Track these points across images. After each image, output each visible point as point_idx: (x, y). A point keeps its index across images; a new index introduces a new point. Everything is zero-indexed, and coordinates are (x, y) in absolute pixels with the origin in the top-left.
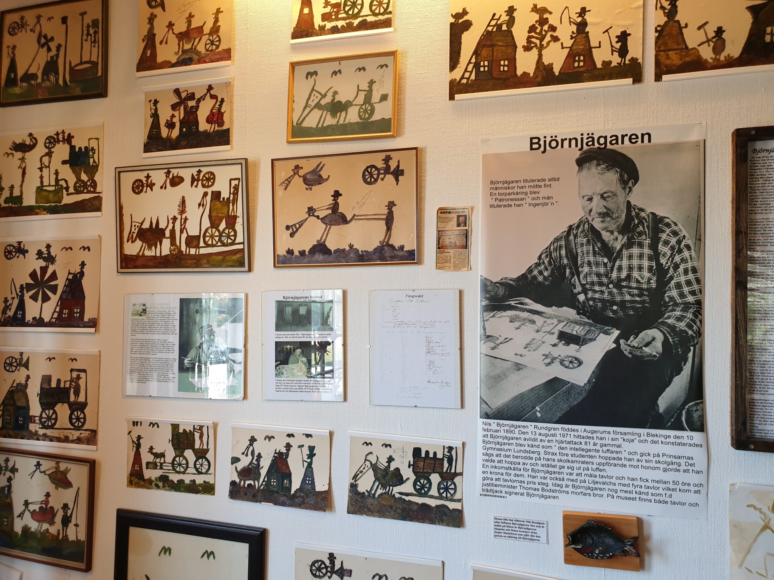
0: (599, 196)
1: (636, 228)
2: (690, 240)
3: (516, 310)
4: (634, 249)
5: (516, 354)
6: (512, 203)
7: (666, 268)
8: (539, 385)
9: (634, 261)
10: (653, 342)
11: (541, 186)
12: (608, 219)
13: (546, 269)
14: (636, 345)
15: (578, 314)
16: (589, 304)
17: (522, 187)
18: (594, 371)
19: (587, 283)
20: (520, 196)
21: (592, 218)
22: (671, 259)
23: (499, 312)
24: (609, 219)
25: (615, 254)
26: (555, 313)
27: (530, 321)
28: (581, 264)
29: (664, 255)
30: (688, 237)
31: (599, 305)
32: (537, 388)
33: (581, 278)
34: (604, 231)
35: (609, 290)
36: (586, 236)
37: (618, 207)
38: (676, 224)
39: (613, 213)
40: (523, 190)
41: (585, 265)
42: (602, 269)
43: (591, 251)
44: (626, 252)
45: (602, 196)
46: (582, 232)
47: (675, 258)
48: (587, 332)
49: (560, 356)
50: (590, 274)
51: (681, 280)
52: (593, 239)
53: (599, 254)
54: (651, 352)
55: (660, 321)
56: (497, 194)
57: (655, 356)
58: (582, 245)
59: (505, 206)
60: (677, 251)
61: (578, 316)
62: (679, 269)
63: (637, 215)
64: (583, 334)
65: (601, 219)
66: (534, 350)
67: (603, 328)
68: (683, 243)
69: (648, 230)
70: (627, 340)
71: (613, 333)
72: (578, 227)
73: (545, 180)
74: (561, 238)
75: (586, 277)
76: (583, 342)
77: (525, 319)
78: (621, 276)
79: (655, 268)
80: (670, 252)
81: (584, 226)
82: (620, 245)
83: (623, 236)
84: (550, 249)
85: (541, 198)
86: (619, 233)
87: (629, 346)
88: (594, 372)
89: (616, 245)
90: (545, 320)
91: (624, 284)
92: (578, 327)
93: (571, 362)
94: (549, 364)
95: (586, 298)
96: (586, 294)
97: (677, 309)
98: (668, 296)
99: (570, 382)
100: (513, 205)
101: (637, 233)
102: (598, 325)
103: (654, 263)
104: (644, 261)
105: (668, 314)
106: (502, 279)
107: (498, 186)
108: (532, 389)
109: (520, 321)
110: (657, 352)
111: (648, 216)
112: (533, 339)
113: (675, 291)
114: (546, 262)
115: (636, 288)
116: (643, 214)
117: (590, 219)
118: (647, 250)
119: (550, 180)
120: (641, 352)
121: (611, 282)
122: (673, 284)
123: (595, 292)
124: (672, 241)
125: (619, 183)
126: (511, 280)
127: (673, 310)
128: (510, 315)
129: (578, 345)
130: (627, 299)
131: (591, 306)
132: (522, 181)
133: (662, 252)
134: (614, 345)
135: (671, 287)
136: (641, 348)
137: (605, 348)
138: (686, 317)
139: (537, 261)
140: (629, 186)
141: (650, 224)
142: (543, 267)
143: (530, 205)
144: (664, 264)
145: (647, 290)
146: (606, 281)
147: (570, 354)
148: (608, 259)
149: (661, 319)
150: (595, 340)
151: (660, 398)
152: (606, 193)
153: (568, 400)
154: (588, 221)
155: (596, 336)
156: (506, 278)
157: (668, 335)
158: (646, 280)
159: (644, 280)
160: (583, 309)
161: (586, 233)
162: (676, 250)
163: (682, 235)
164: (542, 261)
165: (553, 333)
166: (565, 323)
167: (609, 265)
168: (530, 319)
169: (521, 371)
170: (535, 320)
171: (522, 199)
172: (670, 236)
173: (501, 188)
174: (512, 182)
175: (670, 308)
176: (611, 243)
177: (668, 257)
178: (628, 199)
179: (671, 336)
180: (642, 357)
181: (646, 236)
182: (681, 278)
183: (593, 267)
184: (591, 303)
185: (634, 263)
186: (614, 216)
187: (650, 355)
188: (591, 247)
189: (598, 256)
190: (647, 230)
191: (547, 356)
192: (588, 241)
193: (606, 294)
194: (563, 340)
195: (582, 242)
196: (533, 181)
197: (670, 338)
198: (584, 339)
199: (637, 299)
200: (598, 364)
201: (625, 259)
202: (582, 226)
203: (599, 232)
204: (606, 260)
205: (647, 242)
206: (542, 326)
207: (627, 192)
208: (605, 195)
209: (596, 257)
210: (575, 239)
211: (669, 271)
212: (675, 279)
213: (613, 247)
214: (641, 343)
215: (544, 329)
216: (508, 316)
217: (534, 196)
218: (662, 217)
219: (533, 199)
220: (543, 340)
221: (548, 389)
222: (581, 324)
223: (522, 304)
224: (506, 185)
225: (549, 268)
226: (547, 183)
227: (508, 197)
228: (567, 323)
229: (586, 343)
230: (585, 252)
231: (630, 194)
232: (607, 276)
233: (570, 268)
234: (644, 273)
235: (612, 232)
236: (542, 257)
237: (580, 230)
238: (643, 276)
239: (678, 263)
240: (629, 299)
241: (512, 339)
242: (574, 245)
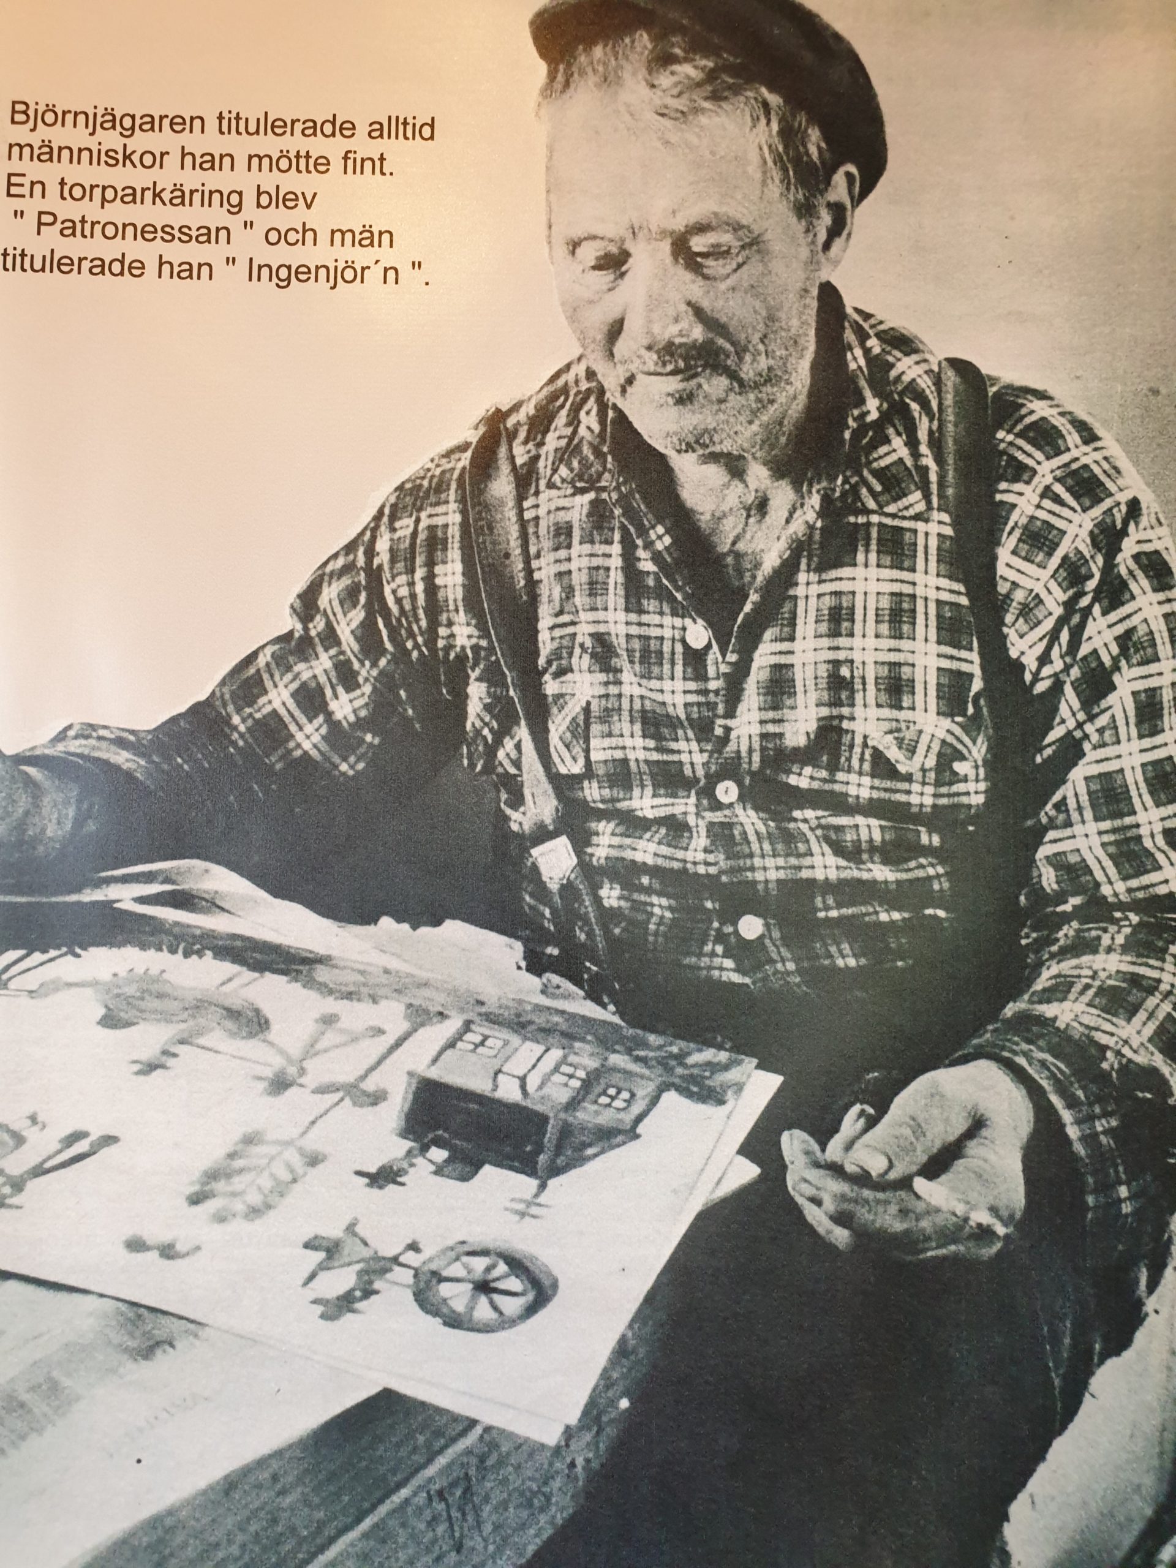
0: (666, 246)
1: (874, 446)
2: (1164, 531)
3: (143, 947)
4: (859, 572)
5: (136, 1245)
6: (147, 252)
7: (1041, 687)
8: (278, 1454)
9: (857, 642)
10: (973, 1147)
11: (321, 165)
12: (716, 385)
13: (346, 677)
14: (876, 1165)
15: (536, 964)
16: (598, 901)
17: (210, 162)
18: (623, 1341)
19: (589, 772)
20: (193, 216)
21: (621, 373)
22: (1065, 636)
23: (37, 957)
24: (723, 382)
25: (754, 597)
26: (394, 964)
27: (233, 1014)
28: (556, 655)
29: (1025, 611)
30: (1155, 507)
31: (660, 906)
32: (265, 1475)
33: (554, 739)
34: (691, 458)
35: (717, 817)
36: (587, 481)
37: (771, 318)
38: (1089, 436)
39: (741, 351)
40: (214, 180)
41: (581, 661)
42: (679, 685)
43: (616, 577)
44: (814, 589)
45: (680, 247)
46: (564, 455)
47: (1091, 629)
48: (587, 1085)
49: (414, 1247)
50: (606, 716)
51: (1125, 763)
52: (624, 501)
53: (661, 594)
54: (960, 1209)
55: (1010, 1010)
56: (53, 189)
57: (984, 1233)
58: (563, 533)
59: (100, 267)
60: (1098, 591)
61: (534, 982)
62: (1112, 699)
63: (879, 368)
64: (563, 1096)
65: (674, 384)
66: (254, 1212)
67: (680, 1058)
68: (1129, 547)
69: (940, 460)
70: (824, 1133)
71: (739, 1087)
72: (541, 423)
73: (346, 129)
74: (440, 487)
75: (581, 731)
76: (559, 1149)
77: (199, 1006)
78: (787, 729)
79: (977, 685)
80: (1063, 597)
81: (574, 421)
82: (783, 544)
83: (797, 486)
84: (370, 553)
85: (324, 237)
86: (780, 469)
87: (836, 1170)
88: (622, 1350)
89: (759, 544)
90: (331, 1005)
91: (802, 779)
92: (530, 1050)
93: (484, 1287)
94: (345, 1303)
95: (584, 865)
96: (581, 841)
97: (1106, 940)
98: (1056, 862)
99: (473, 1423)
100: (152, 267)
101: (879, 474)
102: (652, 1038)
103: (975, 656)
104: (919, 645)
105: (1055, 969)
106: (61, 736)
107: (59, 136)
108: (230, 1485)
109: (167, 1018)
110: (994, 1210)
111: (938, 382)
112: (250, 1140)
113: (1092, 827)
114: (345, 631)
115: (873, 808)
116: (907, 368)
117: (611, 380)
118: (933, 580)
119: (377, 130)
120: (904, 1212)
121: (730, 769)
122: (1082, 789)
123: (633, 824)
124: (1071, 530)
125: (777, 175)
126: (120, 743)
127: (1083, 946)
128: (105, 976)
129: (532, 1172)
130: (819, 875)
131: (608, 916)
132: (212, 124)
133: (1019, 596)
134: (748, 1171)
135: (1072, 803)
136: (905, 1183)
137: (692, 1188)
138: (1152, 987)
139: (289, 623)
140: (832, 196)
141: (950, 428)
142: (323, 663)
143: (255, 271)
144: (1030, 662)
145: (937, 818)
146: (699, 759)
147: (479, 1236)
148: (711, 624)
149: (1014, 997)
150: (632, 1134)
151: (1018, 1509)
152: (701, 228)
153: (459, 1548)
154: (601, 391)
155: (637, 1109)
156: (88, 730)
157: (1055, 1099)
158: (931, 762)
159: (918, 758)
160: (564, 937)
161: (585, 464)
162: (1091, 585)
163: (1123, 497)
164: (318, 625)
165: (377, 1098)
166: (453, 1025)
167: (717, 663)
168: (236, 1003)
169: (163, 1359)
170: (267, 1011)
171: (207, 235)
172: (1058, 500)
173: (76, 155)
174: (151, 123)
175: (1066, 933)
176: (730, 528)
177: (1048, 625)
178: (825, 275)
179: (1072, 1103)
180: (909, 1241)
181: (927, 496)
182: (1123, 748)
183: (627, 676)
184: (611, 895)
185: (857, 656)
186: (748, 371)
187: (956, 1231)
188: (616, 549)
189: (651, 605)
190: (929, 461)
191: (331, 1250)
192: (599, 514)
193: (701, 841)
194: (439, 1143)
195: (563, 517)
196: (276, 127)
197: (1067, 1116)
198: (566, 1131)
199: (881, 873)
200: (650, 1299)
201: (806, 626)
202: (562, 418)
203: (662, 457)
204: (698, 634)
205: (933, 528)
206: (311, 1050)
207: (822, 236)
208: (698, 244)
209: (641, 611)
210: (520, 498)
211: (1056, 709)
212: (1091, 755)
213: (738, 556)
214: (910, 1149)
215: (319, 1071)
216: (94, 984)
217: (281, 218)
218: (1010, 387)
219: (276, 237)
220: (314, 1142)
221: (332, 1477)
222: (547, 1031)
223: (183, 900)
224: (112, 140)
225: (365, 671)
226: (363, 146)
227: (118, 213)
228: (467, 1026)
229: (582, 1160)
230: (579, 579)
231: (838, 244)
232: (703, 729)
233: (492, 677)
234: (918, 716)
235: (735, 467)
236: (323, 602)
237: (552, 442)
238: (909, 735)
239: (1107, 661)
240: (833, 875)
241: (109, 1140)
242: (514, 531)
